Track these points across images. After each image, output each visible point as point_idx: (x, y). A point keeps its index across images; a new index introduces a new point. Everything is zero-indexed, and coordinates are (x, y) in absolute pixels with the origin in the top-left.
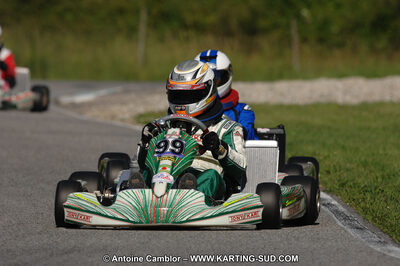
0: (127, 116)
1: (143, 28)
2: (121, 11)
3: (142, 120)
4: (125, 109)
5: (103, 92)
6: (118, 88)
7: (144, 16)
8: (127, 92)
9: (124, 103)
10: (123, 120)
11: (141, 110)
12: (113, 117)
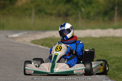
0: (29, 41)
1: (33, 14)
2: (27, 9)
3: (33, 42)
4: (28, 39)
5: (21, 34)
6: (26, 33)
7: (34, 11)
8: (28, 34)
9: (28, 37)
10: (27, 42)
11: (33, 39)
12: (24, 41)
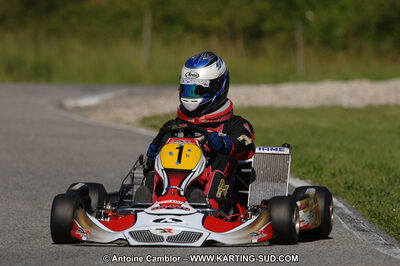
0: (132, 119)
2: (126, 15)
3: (147, 123)
4: (130, 112)
6: (123, 91)
7: (148, 20)
8: (131, 95)
10: (128, 124)
11: (146, 113)
